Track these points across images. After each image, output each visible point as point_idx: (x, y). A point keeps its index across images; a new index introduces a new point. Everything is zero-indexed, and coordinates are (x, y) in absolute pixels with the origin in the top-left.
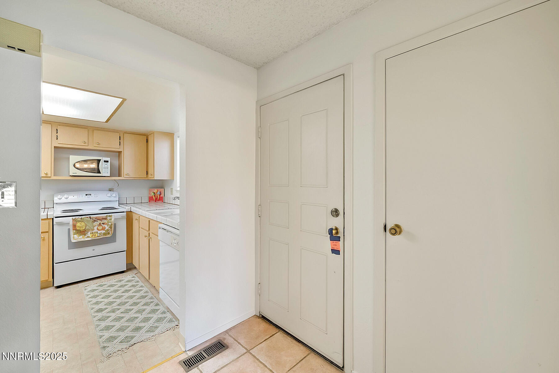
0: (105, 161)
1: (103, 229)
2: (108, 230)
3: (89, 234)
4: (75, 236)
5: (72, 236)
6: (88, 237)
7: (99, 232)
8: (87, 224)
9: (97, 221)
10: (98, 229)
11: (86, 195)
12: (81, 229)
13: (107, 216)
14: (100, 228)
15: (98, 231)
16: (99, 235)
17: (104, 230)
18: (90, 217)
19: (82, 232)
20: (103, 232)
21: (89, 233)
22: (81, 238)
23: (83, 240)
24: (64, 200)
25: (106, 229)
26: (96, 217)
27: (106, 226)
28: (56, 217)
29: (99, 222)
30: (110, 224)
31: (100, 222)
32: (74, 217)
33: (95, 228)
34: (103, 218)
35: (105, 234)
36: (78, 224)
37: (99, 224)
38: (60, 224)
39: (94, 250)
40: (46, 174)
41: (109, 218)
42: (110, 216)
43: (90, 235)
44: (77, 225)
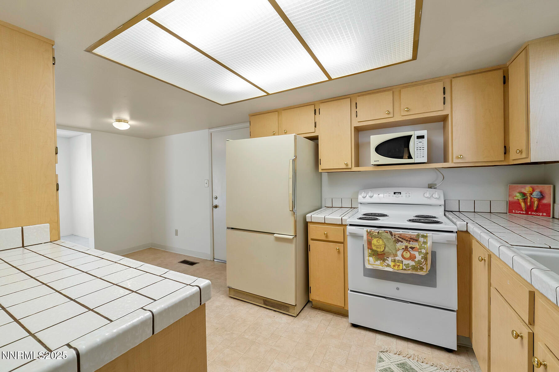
0: (419, 137)
1: (412, 258)
2: (419, 262)
3: (389, 261)
4: (371, 259)
5: (367, 258)
6: (388, 266)
7: (406, 262)
8: (387, 244)
9: (402, 242)
10: (402, 256)
11: (395, 193)
12: (379, 250)
13: (418, 235)
14: (407, 255)
15: (403, 260)
16: (404, 267)
17: (413, 260)
18: (391, 233)
19: (380, 256)
20: (412, 263)
21: (390, 259)
22: (378, 265)
23: (381, 268)
24: (368, 200)
25: (416, 260)
26: (400, 234)
27: (416, 254)
28: (351, 225)
29: (405, 243)
30: (423, 251)
31: (407, 244)
32: (369, 229)
33: (399, 253)
34: (411, 239)
35: (414, 268)
36: (374, 241)
37: (404, 247)
38: (355, 236)
39: (398, 289)
41: (421, 240)
42: (423, 236)
43: (392, 264)
44: (373, 242)
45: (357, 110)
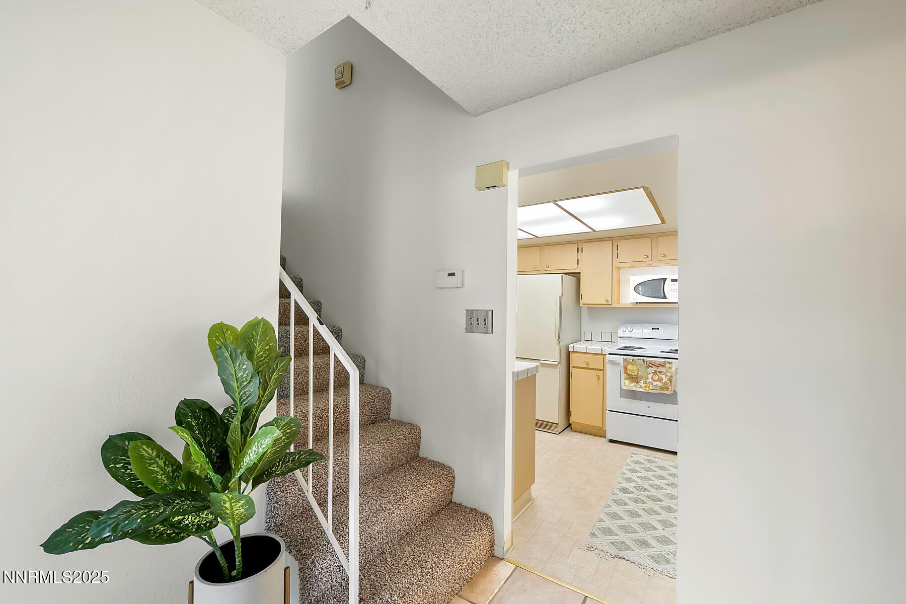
0: (672, 280)
1: (660, 380)
2: (665, 383)
3: (642, 384)
4: (626, 381)
5: (623, 381)
6: (641, 387)
7: (655, 383)
8: (640, 369)
9: (652, 367)
10: (652, 378)
11: (653, 329)
12: (633, 374)
13: (665, 362)
14: (656, 378)
15: (653, 381)
16: (654, 388)
17: (660, 382)
18: (643, 360)
19: (635, 379)
20: (660, 384)
21: (642, 382)
22: (632, 386)
23: (634, 389)
24: (627, 334)
25: (663, 381)
26: (651, 361)
27: (664, 377)
28: (610, 354)
29: (655, 368)
30: (669, 374)
31: (656, 369)
32: (625, 357)
33: (650, 376)
34: (659, 365)
35: (661, 388)
36: (630, 367)
37: (654, 371)
38: (613, 363)
39: (649, 407)
40: (607, 301)
41: (668, 365)
42: (669, 363)
43: (643, 385)
44: (628, 368)
45: (618, 252)
